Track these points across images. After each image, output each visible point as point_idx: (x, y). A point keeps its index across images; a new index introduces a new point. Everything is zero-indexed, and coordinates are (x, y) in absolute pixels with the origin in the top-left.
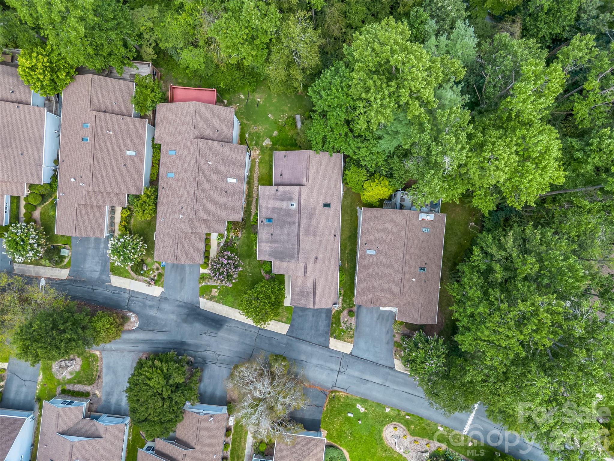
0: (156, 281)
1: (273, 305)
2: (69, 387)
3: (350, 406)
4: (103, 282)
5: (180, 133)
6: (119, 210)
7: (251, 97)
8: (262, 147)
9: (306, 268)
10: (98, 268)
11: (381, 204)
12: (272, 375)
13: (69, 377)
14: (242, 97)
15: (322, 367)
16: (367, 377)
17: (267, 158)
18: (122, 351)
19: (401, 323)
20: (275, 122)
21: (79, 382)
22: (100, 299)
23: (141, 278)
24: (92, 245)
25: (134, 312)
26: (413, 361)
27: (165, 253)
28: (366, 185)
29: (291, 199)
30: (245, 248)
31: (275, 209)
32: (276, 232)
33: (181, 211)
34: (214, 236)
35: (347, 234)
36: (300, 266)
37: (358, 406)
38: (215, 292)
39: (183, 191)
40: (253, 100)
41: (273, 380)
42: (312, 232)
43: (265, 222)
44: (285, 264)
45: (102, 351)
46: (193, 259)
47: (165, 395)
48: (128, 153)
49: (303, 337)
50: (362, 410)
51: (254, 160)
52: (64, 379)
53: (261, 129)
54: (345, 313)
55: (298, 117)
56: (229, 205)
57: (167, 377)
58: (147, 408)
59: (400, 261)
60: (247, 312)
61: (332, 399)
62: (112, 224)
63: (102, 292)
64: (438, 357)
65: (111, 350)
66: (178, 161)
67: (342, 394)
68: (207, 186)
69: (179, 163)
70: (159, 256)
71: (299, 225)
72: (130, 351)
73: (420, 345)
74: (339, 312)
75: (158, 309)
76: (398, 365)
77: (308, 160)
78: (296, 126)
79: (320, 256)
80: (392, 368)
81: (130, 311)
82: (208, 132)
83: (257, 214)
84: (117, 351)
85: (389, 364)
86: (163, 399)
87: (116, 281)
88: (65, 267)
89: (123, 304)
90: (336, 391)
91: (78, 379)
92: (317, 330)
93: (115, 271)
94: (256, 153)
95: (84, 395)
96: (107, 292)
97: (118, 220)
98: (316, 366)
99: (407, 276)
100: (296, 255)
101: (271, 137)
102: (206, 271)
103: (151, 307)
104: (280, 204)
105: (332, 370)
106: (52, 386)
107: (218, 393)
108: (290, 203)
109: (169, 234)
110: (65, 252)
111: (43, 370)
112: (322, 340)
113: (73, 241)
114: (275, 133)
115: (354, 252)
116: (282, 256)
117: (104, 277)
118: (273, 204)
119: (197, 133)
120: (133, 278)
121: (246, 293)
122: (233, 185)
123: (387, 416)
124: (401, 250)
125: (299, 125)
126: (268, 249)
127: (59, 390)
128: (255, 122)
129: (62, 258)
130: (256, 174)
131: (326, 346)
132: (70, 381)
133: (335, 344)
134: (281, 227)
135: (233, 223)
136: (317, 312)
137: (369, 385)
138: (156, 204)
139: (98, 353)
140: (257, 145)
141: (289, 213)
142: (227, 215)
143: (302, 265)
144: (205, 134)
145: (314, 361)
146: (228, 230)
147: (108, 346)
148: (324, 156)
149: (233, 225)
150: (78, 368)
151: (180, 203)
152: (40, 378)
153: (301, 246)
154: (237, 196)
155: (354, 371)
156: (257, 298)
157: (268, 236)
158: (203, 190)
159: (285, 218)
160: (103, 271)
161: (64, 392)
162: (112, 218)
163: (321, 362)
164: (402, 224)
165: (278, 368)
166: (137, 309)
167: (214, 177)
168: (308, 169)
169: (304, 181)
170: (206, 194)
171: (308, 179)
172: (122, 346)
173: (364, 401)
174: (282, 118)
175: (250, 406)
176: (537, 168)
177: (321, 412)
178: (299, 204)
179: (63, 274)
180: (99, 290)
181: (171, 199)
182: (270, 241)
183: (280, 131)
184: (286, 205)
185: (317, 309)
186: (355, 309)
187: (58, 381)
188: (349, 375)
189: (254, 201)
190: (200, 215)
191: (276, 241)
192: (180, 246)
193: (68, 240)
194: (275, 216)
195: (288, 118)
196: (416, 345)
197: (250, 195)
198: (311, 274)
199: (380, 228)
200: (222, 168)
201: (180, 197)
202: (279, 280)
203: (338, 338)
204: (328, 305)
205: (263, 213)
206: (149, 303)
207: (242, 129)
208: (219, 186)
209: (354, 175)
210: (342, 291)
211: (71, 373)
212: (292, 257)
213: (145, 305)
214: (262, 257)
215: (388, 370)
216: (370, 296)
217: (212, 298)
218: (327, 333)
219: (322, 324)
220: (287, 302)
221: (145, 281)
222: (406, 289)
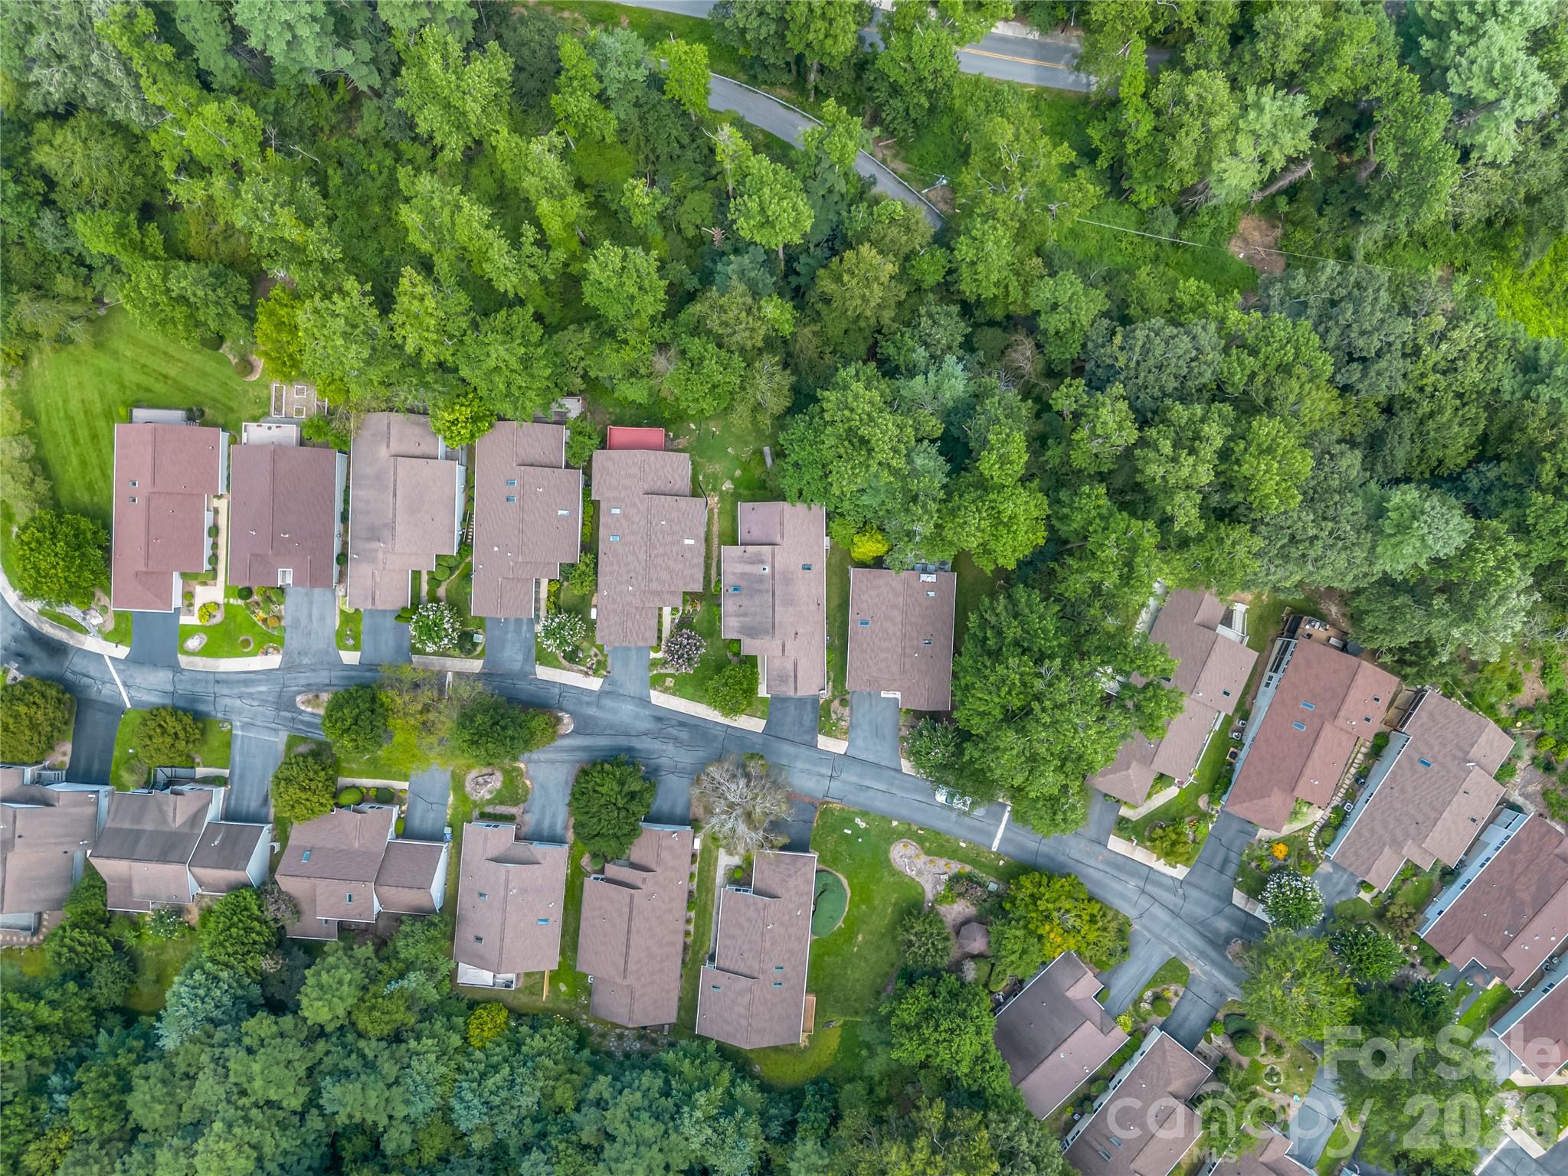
0: (596, 670)
1: (745, 692)
2: (489, 809)
3: (848, 821)
4: (526, 675)
5: (626, 488)
6: (544, 583)
7: (703, 426)
8: (721, 492)
9: (784, 646)
10: (520, 657)
11: (878, 563)
12: (748, 776)
13: (488, 796)
14: (693, 426)
15: (809, 772)
16: (867, 783)
17: (728, 507)
18: (553, 762)
19: (908, 711)
20: (737, 458)
21: (502, 803)
22: (523, 696)
23: (575, 667)
24: (512, 627)
25: (567, 712)
26: (918, 752)
27: (610, 634)
28: (856, 539)
29: (762, 562)
30: (706, 624)
31: (743, 575)
32: (745, 602)
33: (629, 582)
34: (667, 611)
35: (835, 602)
36: (776, 644)
37: (858, 820)
38: (670, 682)
39: (630, 558)
40: (707, 430)
41: (749, 781)
42: (790, 602)
43: (731, 590)
44: (758, 642)
45: (529, 761)
46: (645, 639)
47: (621, 803)
48: (560, 512)
49: (784, 735)
50: (863, 825)
51: (711, 511)
52: (482, 799)
53: (717, 468)
54: (836, 702)
55: (767, 449)
56: (688, 572)
57: (622, 783)
58: (600, 820)
59: (899, 633)
60: (713, 703)
61: (824, 813)
62: (537, 600)
63: (524, 687)
64: (947, 746)
65: (538, 762)
66: (623, 521)
67: (836, 806)
68: (661, 551)
69: (625, 524)
70: (602, 637)
71: (774, 594)
72: (563, 762)
73: (925, 733)
74: (829, 702)
75: (598, 706)
76: (906, 766)
77: (782, 512)
78: (765, 462)
79: (801, 631)
80: (899, 771)
81: (562, 710)
82: (659, 485)
83: (720, 581)
84: (546, 762)
85: (894, 765)
86: (619, 809)
87: (543, 673)
88: (478, 657)
89: (552, 702)
90: (828, 803)
91: (499, 799)
92: (801, 725)
93: (544, 658)
94: (713, 500)
95: (509, 819)
96: (532, 687)
97: (544, 594)
98: (802, 771)
99: (908, 651)
100: (771, 630)
101: (732, 479)
102: (660, 655)
103: (589, 704)
104: (748, 569)
105: (822, 776)
106: (467, 809)
107: (679, 810)
108: (761, 567)
109: (614, 611)
110: (479, 638)
111: (454, 790)
112: (807, 738)
113: (488, 624)
114: (738, 473)
115: (845, 624)
116: (753, 632)
117: (527, 668)
118: (741, 568)
119: (647, 487)
120: (564, 669)
121: (711, 679)
122: (690, 546)
123: (894, 831)
124: (899, 619)
125: (769, 461)
126: (736, 624)
127: (476, 813)
128: (710, 459)
129: (475, 645)
130: (715, 529)
131: (813, 746)
132: (490, 802)
133: (824, 742)
134: (752, 597)
135: (691, 593)
136: (801, 702)
137: (870, 793)
138: (596, 573)
139: (522, 766)
140: (714, 489)
141: (761, 579)
142: (685, 584)
143: (780, 643)
144: (655, 488)
145: (799, 765)
146: (685, 602)
147: (535, 756)
148: (801, 507)
149: (690, 597)
150: (498, 785)
151: (628, 572)
152: (451, 799)
153: (777, 620)
154: (696, 561)
155: (850, 776)
156: (726, 684)
157: (735, 608)
158: (656, 556)
159: (756, 586)
160: (526, 660)
161: (483, 816)
162: (537, 593)
163: (808, 766)
164: (899, 587)
165: (754, 768)
166: (571, 707)
167: (669, 539)
168: (782, 524)
169: (778, 539)
170: (660, 561)
171: (782, 536)
172: (552, 756)
173: (864, 814)
174: (746, 452)
175: (724, 812)
176: (1009, 532)
177: (810, 829)
178: (773, 567)
179: (475, 665)
180: (522, 685)
181: (616, 567)
182: (738, 615)
183: (744, 470)
184: (756, 569)
185: (800, 699)
186: (848, 697)
187: (474, 802)
188: (844, 782)
189: (714, 564)
190: (654, 586)
191: (745, 615)
192: (629, 624)
193: (481, 622)
194: (743, 583)
195: (754, 453)
196: (921, 735)
197: (708, 557)
198: (791, 652)
199: (873, 593)
200: (676, 528)
201: (627, 564)
202: (751, 662)
203: (828, 734)
204: (813, 691)
205: (728, 579)
206: (586, 699)
207: (693, 469)
208: (674, 549)
209: (839, 529)
210: (832, 675)
211: (490, 792)
212: (766, 632)
213: (580, 702)
214: (728, 634)
215: (893, 773)
216: (865, 678)
217: (666, 690)
218: (814, 729)
219: (808, 718)
220: (762, 692)
221: (581, 671)
222: (908, 667)
